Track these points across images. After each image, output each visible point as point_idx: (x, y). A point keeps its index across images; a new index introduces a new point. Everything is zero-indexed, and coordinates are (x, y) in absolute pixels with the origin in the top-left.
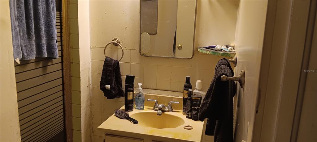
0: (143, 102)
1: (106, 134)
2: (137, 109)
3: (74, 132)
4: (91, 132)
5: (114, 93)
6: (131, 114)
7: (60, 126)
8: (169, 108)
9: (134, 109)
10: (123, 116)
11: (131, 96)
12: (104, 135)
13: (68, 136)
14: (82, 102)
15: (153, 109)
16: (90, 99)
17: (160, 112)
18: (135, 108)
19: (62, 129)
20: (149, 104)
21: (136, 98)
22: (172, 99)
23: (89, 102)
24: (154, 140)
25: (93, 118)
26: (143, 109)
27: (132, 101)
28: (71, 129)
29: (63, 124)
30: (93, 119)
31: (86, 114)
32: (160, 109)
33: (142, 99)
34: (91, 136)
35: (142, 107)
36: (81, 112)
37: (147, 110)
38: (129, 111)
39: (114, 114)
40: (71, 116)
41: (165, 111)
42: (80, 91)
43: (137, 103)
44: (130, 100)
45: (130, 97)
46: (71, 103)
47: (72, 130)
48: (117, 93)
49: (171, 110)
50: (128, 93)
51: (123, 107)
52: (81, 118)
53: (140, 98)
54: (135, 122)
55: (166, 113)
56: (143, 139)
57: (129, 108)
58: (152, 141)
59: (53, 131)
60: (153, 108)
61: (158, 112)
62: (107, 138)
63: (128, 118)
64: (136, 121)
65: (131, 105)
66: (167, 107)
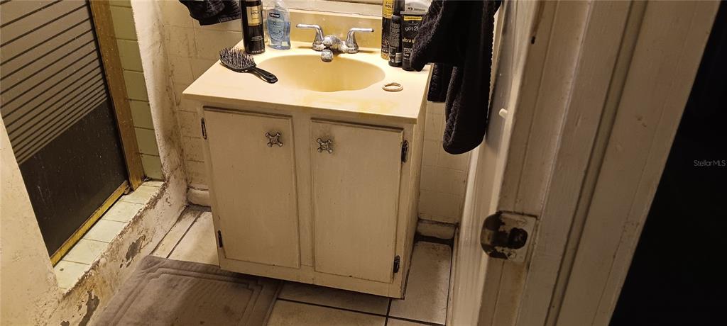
0: (288, 30)
1: (204, 107)
2: (274, 47)
3: (132, 104)
4: (173, 104)
5: (213, 9)
6: (259, 60)
7: (96, 91)
8: (350, 45)
9: (267, 49)
10: (241, 66)
11: (256, 16)
12: (199, 109)
13: (118, 113)
14: (139, 35)
15: (312, 48)
16: (159, 26)
17: (328, 54)
18: (269, 46)
19: (102, 98)
20: (302, 35)
22: (355, 22)
23: (158, 33)
24: (315, 116)
25: (172, 71)
26: (288, 48)
27: (260, 29)
28: (125, 99)
29: (104, 91)
30: (174, 72)
31: (153, 62)
32: (328, 47)
33: (285, 23)
34: (174, 113)
35: (285, 44)
36: (142, 57)
37: (298, 49)
38: (254, 54)
39: (219, 61)
40: (119, 68)
41: (341, 52)
42: (131, 7)
43: (272, 33)
44: (254, 27)
45: (254, 20)
46: (114, 38)
47: (127, 100)
48: (221, 9)
49: (354, 48)
50: (248, 8)
51: (240, 46)
52: (143, 72)
53: (278, 20)
54: (271, 79)
55: (341, 56)
56: (291, 116)
57: (254, 45)
58: (312, 119)
59: (80, 103)
60: (311, 44)
61: (323, 55)
62: (209, 115)
63: (253, 69)
64: (272, 76)
65: (257, 38)
66: (344, 42)
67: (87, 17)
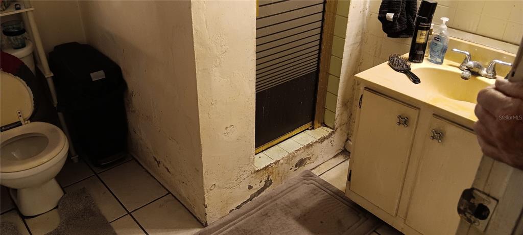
0: (444, 51)
1: (365, 88)
2: (431, 61)
3: (330, 77)
4: (355, 83)
5: (398, 28)
6: (414, 67)
7: (312, 64)
8: (489, 72)
9: (425, 61)
10: (400, 67)
11: (423, 37)
12: (362, 88)
13: (320, 80)
14: (347, 35)
15: (459, 67)
16: (362, 33)
17: (467, 74)
18: (428, 59)
19: (314, 69)
20: (454, 57)
21: (433, 43)
22: (500, 56)
23: (360, 37)
24: (436, 113)
25: (361, 63)
26: (441, 63)
27: (423, 46)
28: (327, 73)
29: (316, 62)
30: (362, 64)
31: (350, 55)
32: (469, 69)
33: (444, 46)
34: (354, 89)
35: (439, 60)
36: (345, 50)
37: (449, 66)
38: (414, 62)
39: (388, 62)
40: (329, 53)
41: (480, 75)
42: (347, 18)
43: (432, 51)
44: (419, 44)
45: (421, 39)
46: (332, 35)
47: (328, 74)
48: (403, 29)
49: (491, 75)
50: (419, 31)
51: (407, 55)
52: (342, 59)
53: (439, 43)
54: (416, 80)
55: (479, 78)
56: (419, 109)
57: (416, 56)
58: (434, 114)
59: (300, 68)
60: (459, 65)
61: (463, 73)
62: (367, 94)
63: (407, 72)
64: (418, 78)
65: (420, 52)
66: (485, 69)
67: (321, 19)
